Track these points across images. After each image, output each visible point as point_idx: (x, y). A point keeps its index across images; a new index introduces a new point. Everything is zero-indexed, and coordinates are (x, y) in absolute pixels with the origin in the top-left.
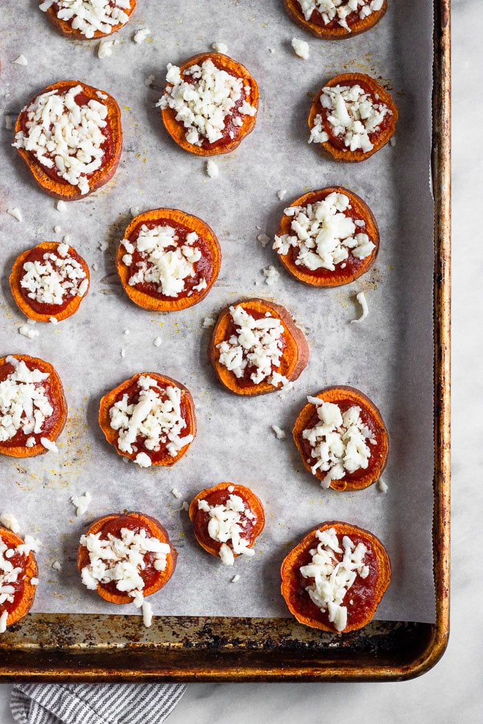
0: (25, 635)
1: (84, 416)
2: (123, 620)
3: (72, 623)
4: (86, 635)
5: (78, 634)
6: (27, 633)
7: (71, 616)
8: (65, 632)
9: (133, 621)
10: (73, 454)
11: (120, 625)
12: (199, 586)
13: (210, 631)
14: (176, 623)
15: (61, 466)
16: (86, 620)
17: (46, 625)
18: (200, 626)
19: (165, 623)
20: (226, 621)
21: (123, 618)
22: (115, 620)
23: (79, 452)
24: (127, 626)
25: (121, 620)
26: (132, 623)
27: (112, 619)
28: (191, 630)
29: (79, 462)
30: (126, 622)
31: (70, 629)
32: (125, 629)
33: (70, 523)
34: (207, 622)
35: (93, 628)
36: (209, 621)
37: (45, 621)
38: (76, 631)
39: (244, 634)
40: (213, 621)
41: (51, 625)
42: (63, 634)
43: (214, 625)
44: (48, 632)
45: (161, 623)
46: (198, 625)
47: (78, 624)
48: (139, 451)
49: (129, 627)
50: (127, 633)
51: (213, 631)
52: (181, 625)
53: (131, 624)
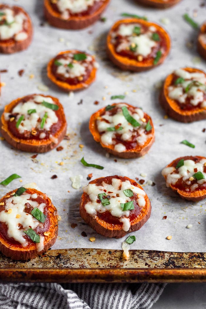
0: (33, 265)
1: (78, 133)
2: (108, 255)
3: (69, 257)
4: (80, 265)
5: (73, 265)
6: (35, 264)
7: (69, 252)
8: (63, 263)
9: (115, 256)
10: (71, 153)
11: (105, 258)
12: (163, 232)
13: (174, 262)
14: (147, 257)
15: (62, 160)
16: (80, 255)
17: (49, 258)
18: (166, 259)
19: (139, 257)
20: (185, 255)
21: (107, 253)
22: (102, 254)
23: (75, 152)
24: (110, 259)
25: (106, 255)
26: (115, 257)
27: (99, 254)
28: (159, 262)
29: (75, 158)
30: (109, 256)
31: (67, 261)
32: (109, 261)
33: (68, 193)
34: (171, 256)
35: (85, 260)
36: (172, 256)
37: (49, 255)
38: (72, 263)
39: (198, 264)
40: (176, 256)
41: (53, 258)
42: (62, 264)
43: (176, 258)
44: (50, 263)
45: (136, 257)
46: (164, 258)
47: (74, 257)
48: (117, 143)
49: (112, 260)
50: (111, 264)
51: (176, 263)
52: (151, 258)
53: (113, 258)
